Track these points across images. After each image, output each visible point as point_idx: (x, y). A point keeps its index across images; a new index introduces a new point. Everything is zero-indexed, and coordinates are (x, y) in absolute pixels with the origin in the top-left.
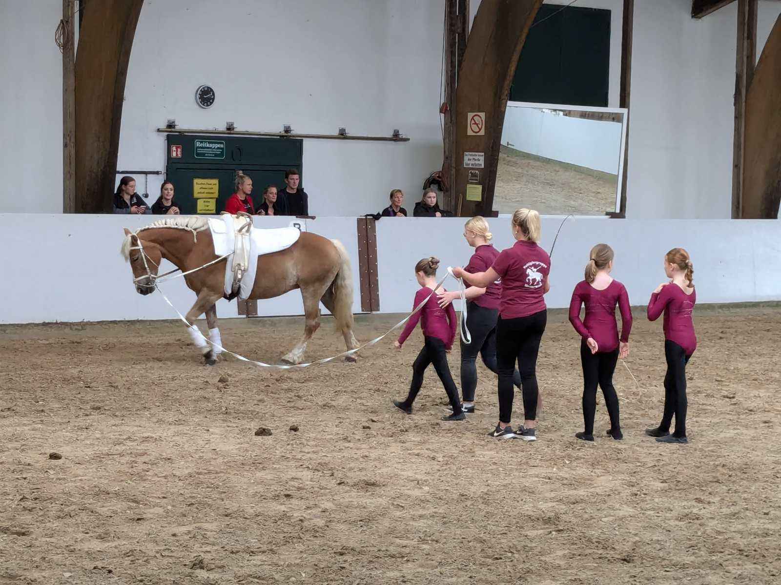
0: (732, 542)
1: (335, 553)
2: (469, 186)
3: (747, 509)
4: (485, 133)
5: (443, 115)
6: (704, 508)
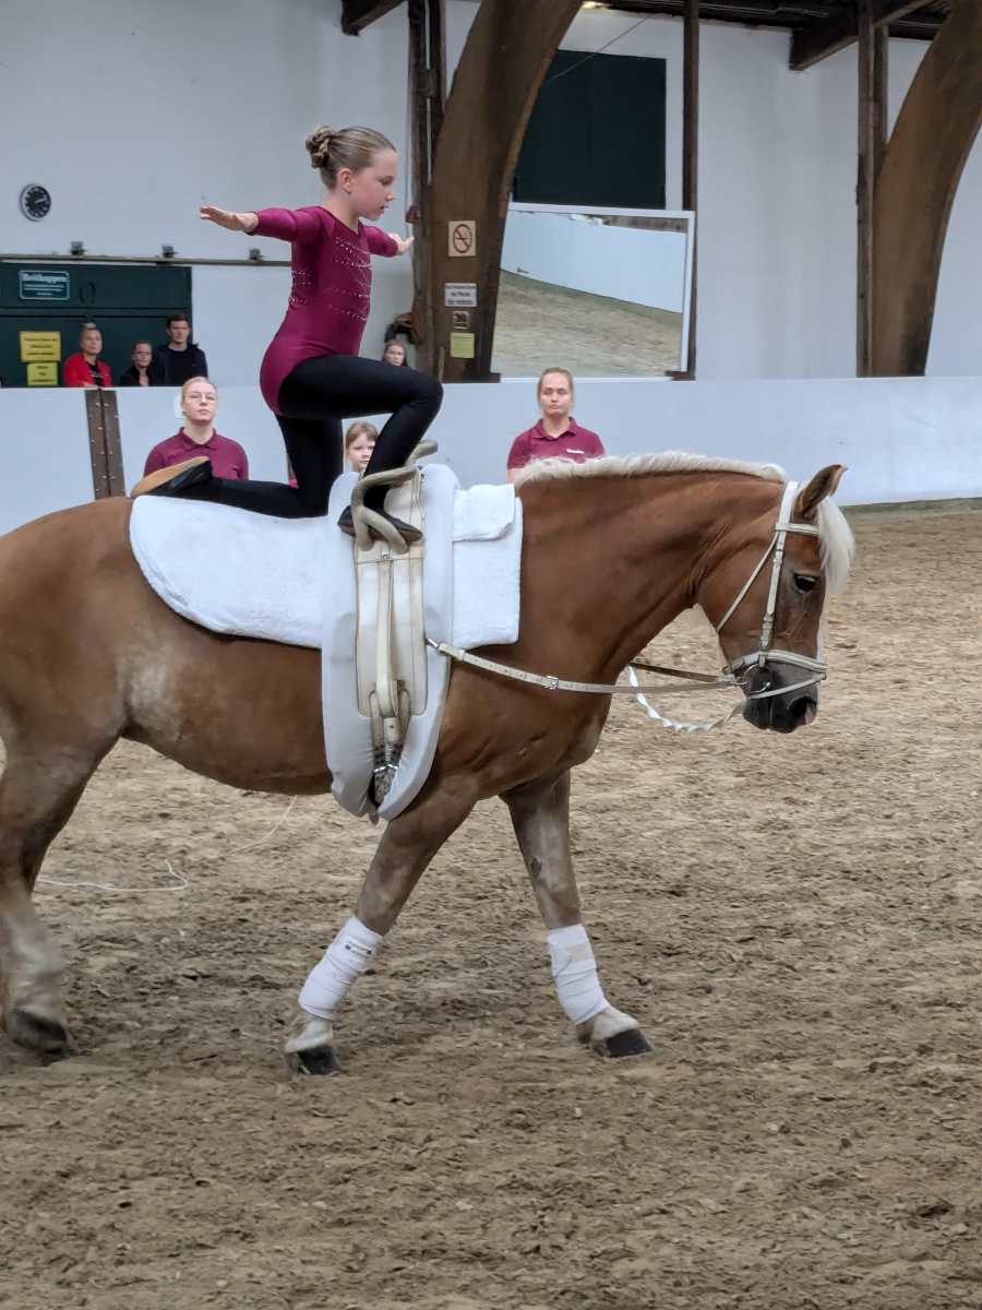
0: (834, 859)
1: (233, 899)
2: (453, 335)
3: (860, 811)
4: (476, 252)
5: (410, 226)
6: (797, 812)
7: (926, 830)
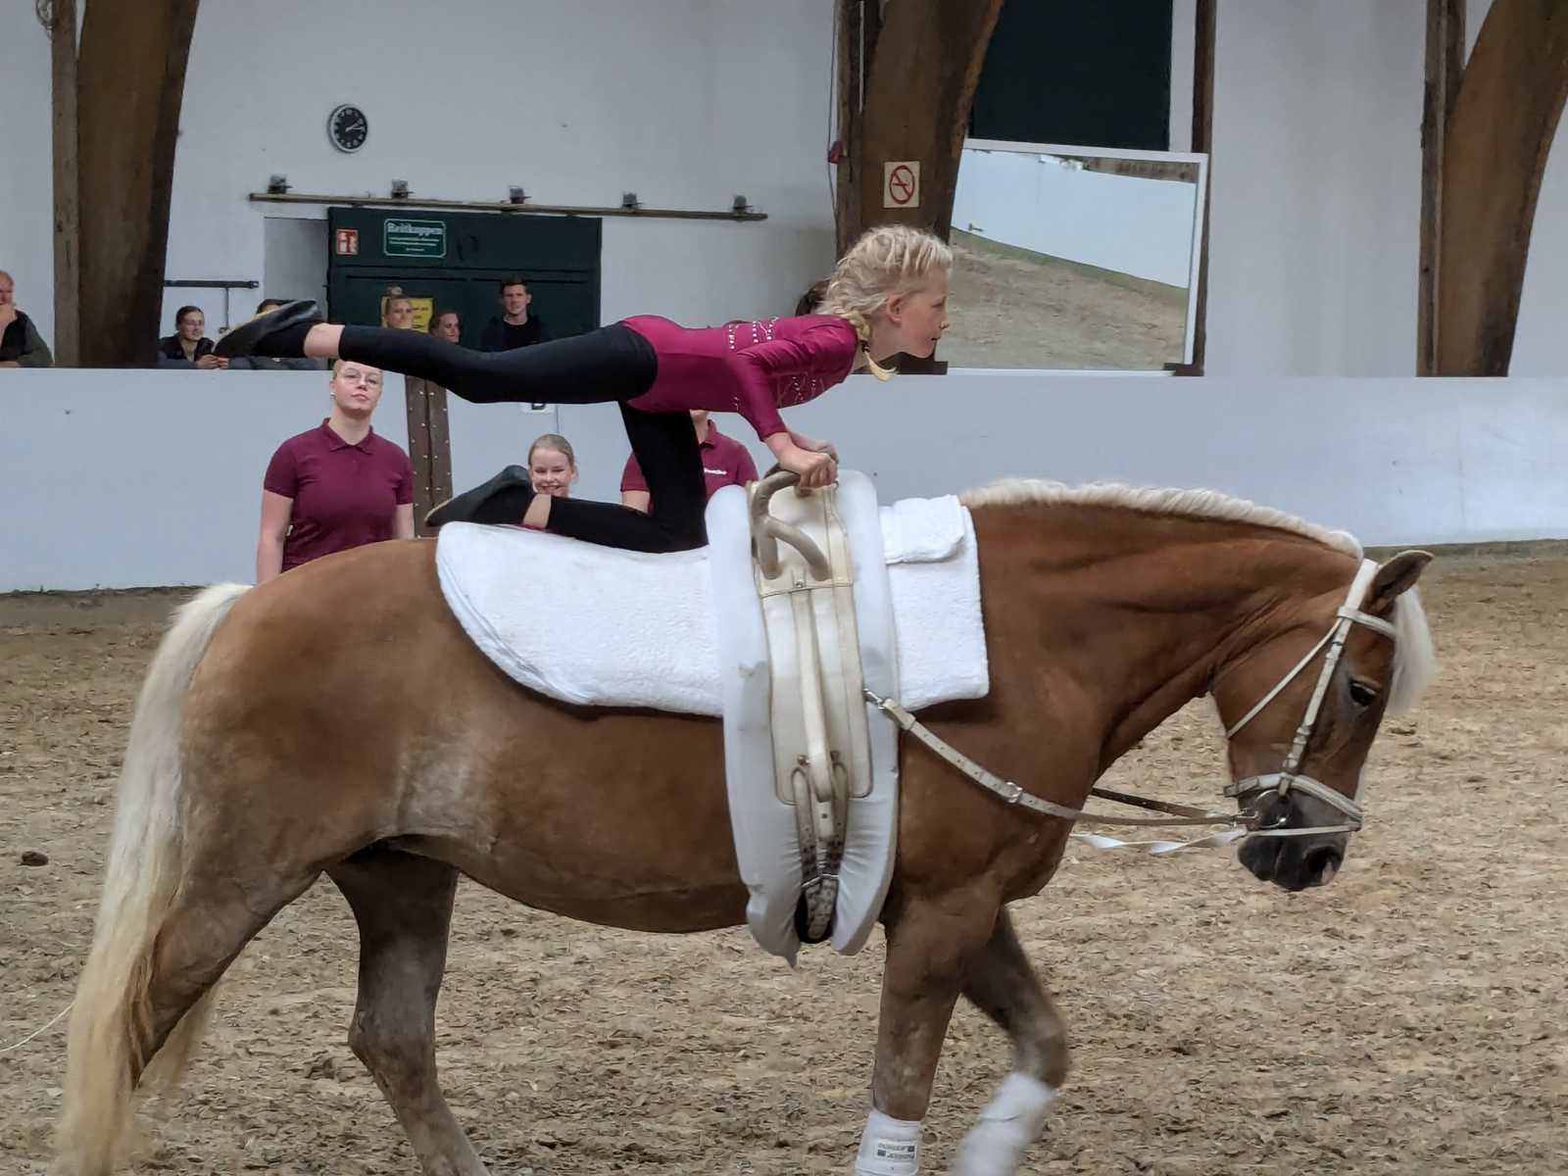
0: (1393, 1012)
1: (600, 1043)
3: (1426, 949)
4: (920, 202)
5: (834, 167)
6: (1342, 948)
7: (1515, 977)
